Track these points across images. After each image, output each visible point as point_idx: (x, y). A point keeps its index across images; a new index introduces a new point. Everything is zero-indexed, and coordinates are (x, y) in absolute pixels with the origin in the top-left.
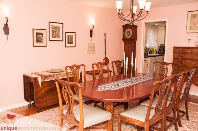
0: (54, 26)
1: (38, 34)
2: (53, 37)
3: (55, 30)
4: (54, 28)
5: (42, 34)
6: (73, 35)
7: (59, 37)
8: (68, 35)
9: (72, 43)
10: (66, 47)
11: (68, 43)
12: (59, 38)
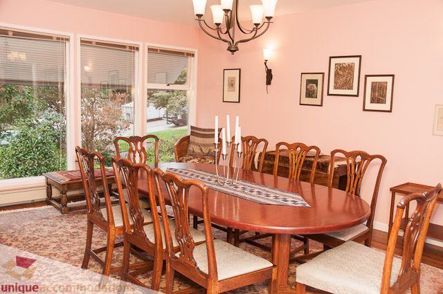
0: (340, 64)
1: (309, 82)
2: (336, 88)
3: (341, 73)
4: (340, 68)
5: (315, 82)
6: (386, 83)
7: (351, 88)
8: (373, 83)
9: (383, 102)
10: (364, 110)
11: (373, 101)
12: (349, 89)
